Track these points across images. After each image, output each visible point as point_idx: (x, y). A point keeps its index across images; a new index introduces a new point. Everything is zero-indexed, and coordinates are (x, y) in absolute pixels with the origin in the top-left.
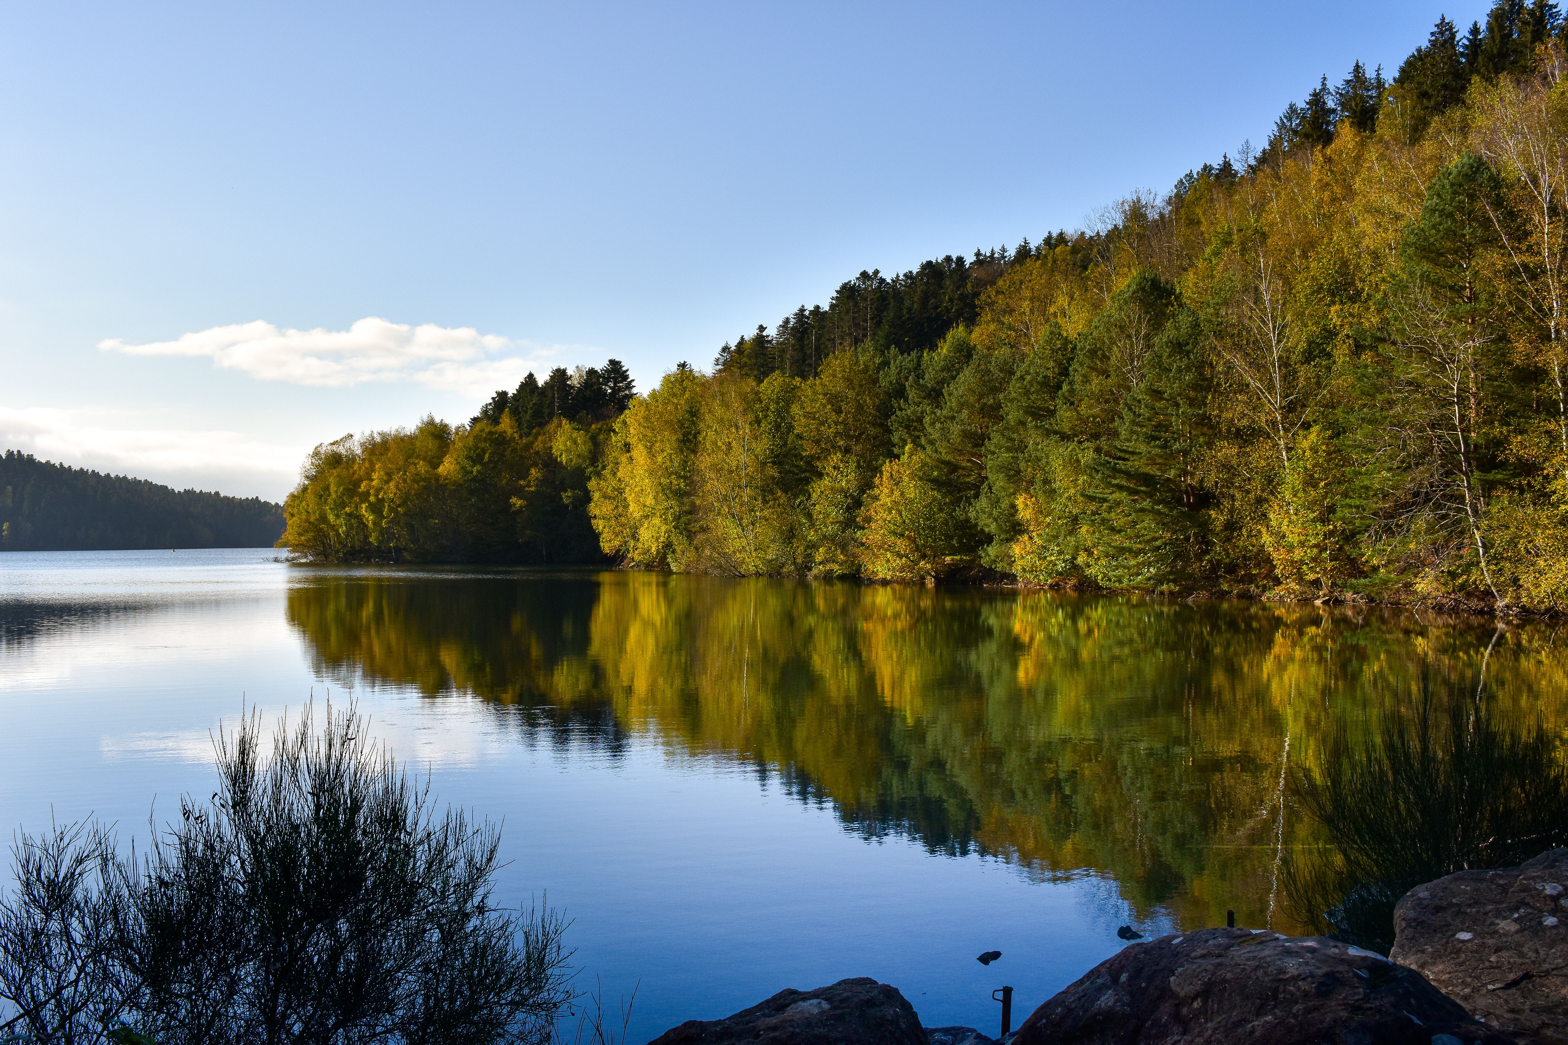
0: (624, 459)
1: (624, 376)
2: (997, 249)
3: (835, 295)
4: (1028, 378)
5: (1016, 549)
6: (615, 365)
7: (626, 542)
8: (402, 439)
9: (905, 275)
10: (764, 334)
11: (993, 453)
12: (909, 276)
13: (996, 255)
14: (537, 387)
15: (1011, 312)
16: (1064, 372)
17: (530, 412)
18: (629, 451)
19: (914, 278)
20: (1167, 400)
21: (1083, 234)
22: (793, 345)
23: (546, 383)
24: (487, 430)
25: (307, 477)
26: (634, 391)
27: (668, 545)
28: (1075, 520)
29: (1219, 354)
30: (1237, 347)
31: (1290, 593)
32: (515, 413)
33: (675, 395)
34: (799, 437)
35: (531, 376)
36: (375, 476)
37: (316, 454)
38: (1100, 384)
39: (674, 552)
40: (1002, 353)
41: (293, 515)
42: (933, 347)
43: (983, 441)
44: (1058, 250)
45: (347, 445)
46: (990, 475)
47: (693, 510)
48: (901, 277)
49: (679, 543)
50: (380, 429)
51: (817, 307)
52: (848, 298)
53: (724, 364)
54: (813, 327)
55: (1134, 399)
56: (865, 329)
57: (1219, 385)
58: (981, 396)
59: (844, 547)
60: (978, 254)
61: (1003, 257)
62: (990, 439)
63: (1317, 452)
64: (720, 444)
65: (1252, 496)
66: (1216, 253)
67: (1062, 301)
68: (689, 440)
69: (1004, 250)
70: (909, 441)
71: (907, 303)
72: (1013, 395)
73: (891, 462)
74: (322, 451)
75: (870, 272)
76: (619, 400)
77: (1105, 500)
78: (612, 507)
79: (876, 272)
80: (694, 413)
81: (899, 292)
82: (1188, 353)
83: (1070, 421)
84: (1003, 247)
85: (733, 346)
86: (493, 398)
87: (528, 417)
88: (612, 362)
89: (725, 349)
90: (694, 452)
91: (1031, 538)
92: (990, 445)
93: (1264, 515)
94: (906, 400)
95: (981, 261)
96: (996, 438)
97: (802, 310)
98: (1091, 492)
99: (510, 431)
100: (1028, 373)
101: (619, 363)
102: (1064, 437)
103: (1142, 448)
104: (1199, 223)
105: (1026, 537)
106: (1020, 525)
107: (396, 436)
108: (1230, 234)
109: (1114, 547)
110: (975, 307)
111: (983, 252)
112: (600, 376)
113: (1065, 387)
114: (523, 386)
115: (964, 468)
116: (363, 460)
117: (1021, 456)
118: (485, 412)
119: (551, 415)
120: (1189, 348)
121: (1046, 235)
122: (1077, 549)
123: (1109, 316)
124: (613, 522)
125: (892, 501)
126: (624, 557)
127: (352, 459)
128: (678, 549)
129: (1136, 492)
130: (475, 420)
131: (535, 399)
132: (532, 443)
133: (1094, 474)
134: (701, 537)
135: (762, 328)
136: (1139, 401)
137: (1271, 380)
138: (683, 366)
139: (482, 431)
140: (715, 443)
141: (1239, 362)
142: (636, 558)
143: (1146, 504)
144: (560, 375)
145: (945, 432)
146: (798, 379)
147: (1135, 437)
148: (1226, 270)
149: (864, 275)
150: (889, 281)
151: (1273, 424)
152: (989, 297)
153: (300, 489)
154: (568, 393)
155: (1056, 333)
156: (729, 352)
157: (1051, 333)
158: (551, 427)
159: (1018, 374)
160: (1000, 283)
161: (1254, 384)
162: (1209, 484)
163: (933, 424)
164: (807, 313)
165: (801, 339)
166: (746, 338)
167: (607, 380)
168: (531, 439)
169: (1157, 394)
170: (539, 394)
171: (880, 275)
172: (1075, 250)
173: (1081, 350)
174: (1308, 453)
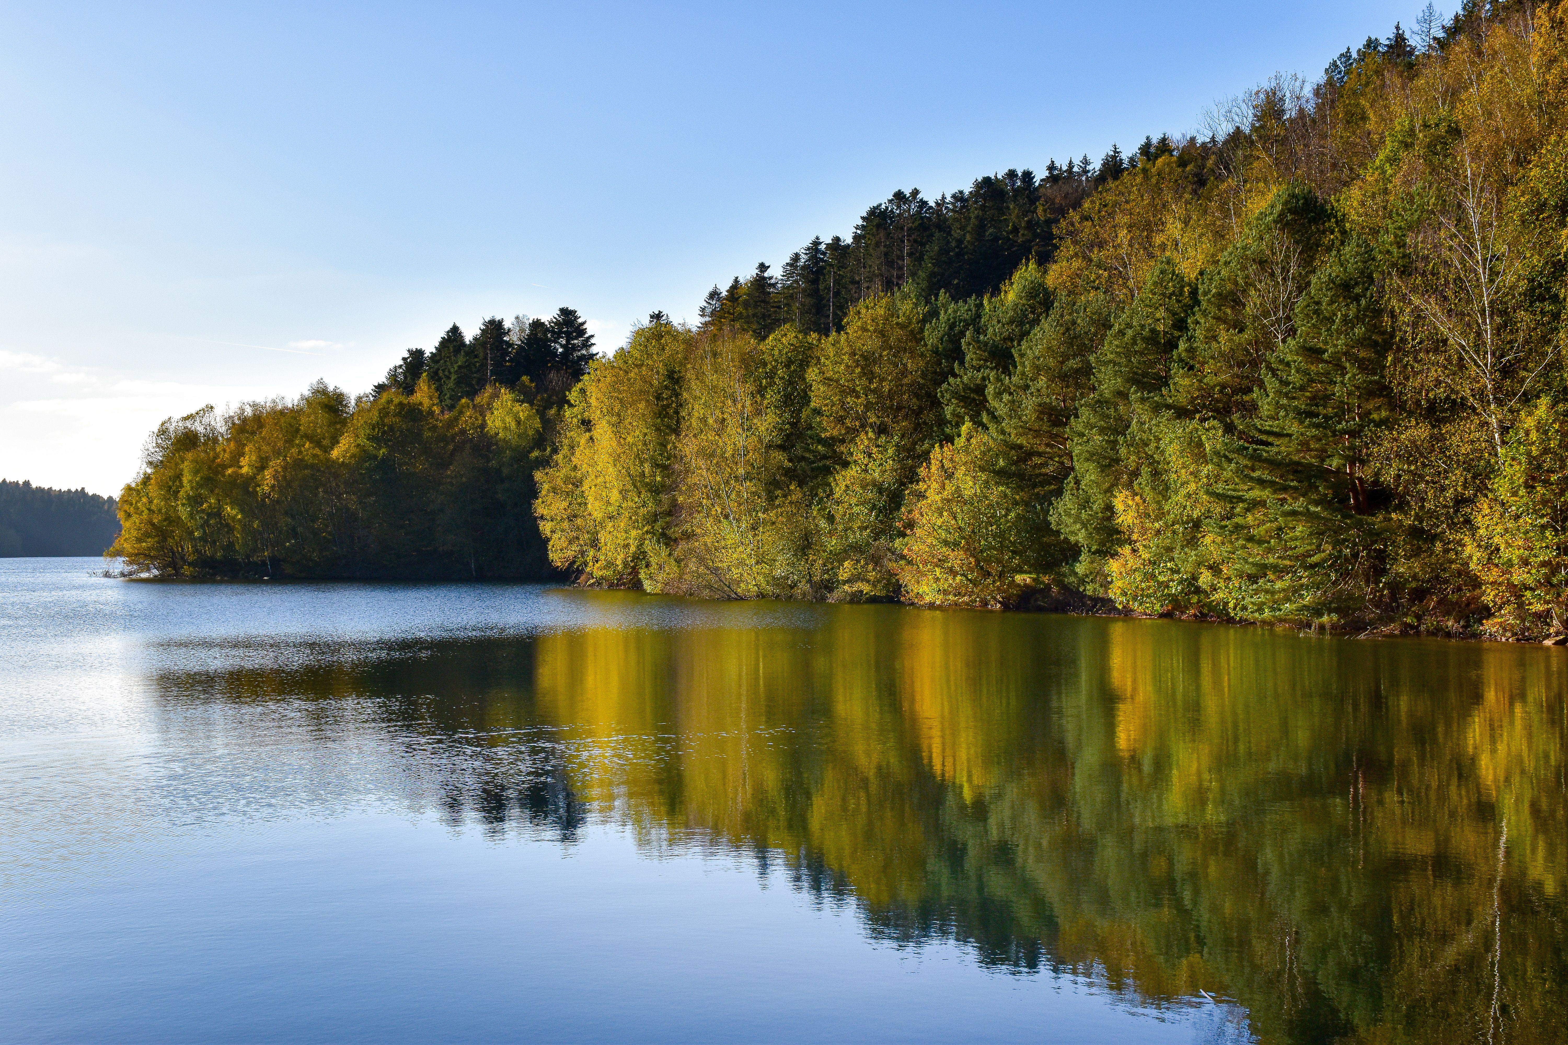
0: (583, 440)
1: (580, 331)
2: (1077, 161)
3: (860, 222)
4: (1130, 333)
5: (1114, 566)
6: (568, 315)
7: (583, 553)
8: (282, 413)
9: (954, 196)
10: (766, 275)
11: (1082, 435)
12: (959, 197)
13: (1075, 169)
14: (463, 344)
15: (1101, 245)
16: (1181, 325)
17: (453, 377)
18: (589, 430)
19: (967, 200)
20: (1326, 362)
21: (1193, 139)
22: (804, 290)
23: (475, 339)
24: (396, 401)
25: (150, 463)
26: (594, 350)
27: (640, 557)
28: (1197, 524)
29: (1403, 298)
30: (1431, 289)
31: (1505, 630)
32: (434, 377)
33: (650, 356)
34: (817, 412)
35: (455, 330)
36: (244, 461)
37: (163, 432)
38: (1231, 340)
39: (648, 566)
40: (1094, 298)
41: (129, 515)
42: (996, 291)
43: (1068, 418)
44: (1160, 161)
45: (206, 420)
46: (1077, 466)
47: (673, 510)
48: (949, 199)
49: (656, 553)
50: (250, 400)
51: (837, 239)
52: (878, 226)
53: (712, 314)
54: (831, 265)
55: (1281, 361)
56: (901, 268)
57: (1403, 340)
58: (1066, 358)
59: (876, 560)
60: (1051, 167)
61: (1085, 172)
62: (1077, 416)
63: (1546, 432)
64: (711, 421)
65: (1449, 494)
66: (1393, 160)
67: (1174, 228)
68: (667, 415)
69: (1086, 162)
70: (967, 418)
71: (957, 233)
72: (1110, 356)
73: (941, 447)
74: (172, 428)
75: (907, 192)
76: (573, 362)
77: (1240, 499)
78: (565, 504)
79: (915, 192)
80: (674, 379)
81: (946, 220)
82: (1357, 298)
83: (1189, 392)
84: (1085, 158)
85: (724, 291)
86: (404, 359)
87: (451, 384)
88: (565, 312)
89: (714, 295)
90: (677, 431)
91: (1134, 551)
92: (1077, 424)
93: (1468, 521)
94: (962, 363)
95: (1055, 176)
96: (1085, 414)
97: (816, 243)
98: (1220, 488)
99: (426, 402)
100: (1129, 326)
101: (572, 313)
102: (1182, 413)
103: (1294, 428)
104: (1364, 118)
105: (1126, 550)
106: (1119, 532)
107: (272, 409)
108: (1412, 132)
109: (1254, 564)
110: (1051, 236)
111: (1057, 164)
112: (547, 330)
113: (1182, 346)
114: (444, 343)
115: (1040, 454)
116: (228, 440)
117: (1121, 439)
118: (393, 375)
119: (482, 383)
120: (1358, 290)
121: (1143, 141)
122: (1199, 564)
123: (1245, 248)
124: (566, 525)
125: (943, 500)
126: (579, 572)
127: (212, 439)
128: (653, 560)
129: (1285, 489)
130: (380, 388)
131: (461, 360)
132: (456, 419)
133: (1225, 465)
134: (683, 546)
135: (763, 267)
136: (1288, 364)
137: (1479, 334)
138: (657, 317)
139: (390, 402)
140: (704, 420)
141: (1432, 307)
142: (598, 573)
143: (1299, 504)
144: (494, 328)
145: (1015, 407)
146: (814, 335)
147: (1282, 413)
148: (1407, 183)
149: (899, 196)
150: (932, 204)
151: (1481, 395)
152: (1073, 225)
153: (139, 480)
154: (505, 353)
155: (1169, 272)
156: (719, 299)
157: (1163, 272)
158: (482, 399)
159: (1116, 327)
160: (1086, 205)
161: (1455, 340)
162: (1388, 477)
163: (998, 395)
164: (823, 247)
165: (815, 282)
166: (742, 280)
167: (558, 335)
168: (454, 413)
169: (1313, 353)
170: (467, 354)
171: (920, 196)
172: (1182, 162)
173: (1205, 294)
174: (1534, 436)
